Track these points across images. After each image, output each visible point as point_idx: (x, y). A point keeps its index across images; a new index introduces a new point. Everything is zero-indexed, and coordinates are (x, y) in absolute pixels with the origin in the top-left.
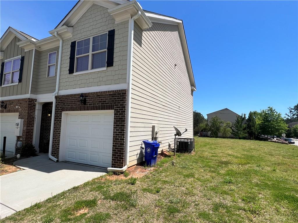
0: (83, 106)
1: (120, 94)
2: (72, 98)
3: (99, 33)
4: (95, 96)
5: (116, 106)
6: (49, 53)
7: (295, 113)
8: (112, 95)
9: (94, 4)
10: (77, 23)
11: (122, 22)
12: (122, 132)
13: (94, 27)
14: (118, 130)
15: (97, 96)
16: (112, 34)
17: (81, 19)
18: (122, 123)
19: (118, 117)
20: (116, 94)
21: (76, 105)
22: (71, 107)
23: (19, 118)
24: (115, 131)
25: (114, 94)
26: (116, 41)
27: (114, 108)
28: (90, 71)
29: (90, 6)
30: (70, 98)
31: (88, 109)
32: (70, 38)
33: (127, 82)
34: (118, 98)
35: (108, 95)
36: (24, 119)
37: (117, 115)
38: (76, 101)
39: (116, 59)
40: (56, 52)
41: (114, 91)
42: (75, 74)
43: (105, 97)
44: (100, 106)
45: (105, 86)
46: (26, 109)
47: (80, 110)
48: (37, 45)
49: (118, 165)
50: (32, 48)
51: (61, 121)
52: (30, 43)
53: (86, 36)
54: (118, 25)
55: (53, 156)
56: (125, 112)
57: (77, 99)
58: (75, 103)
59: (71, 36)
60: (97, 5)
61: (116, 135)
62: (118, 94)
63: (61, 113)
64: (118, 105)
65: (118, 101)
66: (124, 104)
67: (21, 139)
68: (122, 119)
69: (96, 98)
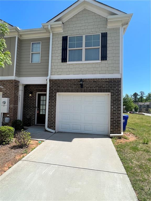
0: (80, 89)
1: (116, 81)
2: (67, 82)
3: (92, 33)
4: (92, 82)
5: (112, 90)
6: (31, 43)
7: (133, 98)
8: (108, 81)
9: (85, 9)
10: (68, 21)
11: (114, 28)
12: (118, 109)
13: (86, 27)
14: (115, 107)
15: (93, 82)
16: (104, 36)
17: (71, 18)
18: (118, 102)
19: (114, 98)
20: (112, 81)
21: (72, 88)
22: (67, 89)
23: (2, 97)
24: (112, 108)
25: (110, 81)
26: (109, 42)
27: (111, 91)
28: (84, 62)
29: (81, 10)
30: (65, 82)
31: (85, 91)
32: (61, 33)
33: (120, 73)
34: (113, 84)
35: (104, 81)
36: (10, 97)
37: (114, 97)
38: (72, 85)
39: (109, 55)
40: (40, 43)
41: (110, 79)
42: (68, 63)
43: (101, 83)
44: (97, 89)
45: (99, 75)
46: (12, 89)
47: (77, 92)
48: (20, 34)
49: (117, 132)
50: (15, 35)
51: (56, 100)
52: (15, 30)
53: (78, 34)
54: (110, 29)
55: (49, 128)
56: (120, 94)
57: (73, 83)
58: (71, 86)
59: (62, 31)
60: (88, 10)
61: (113, 111)
62: (113, 81)
63: (56, 94)
64: (114, 89)
65: (114, 86)
66: (120, 88)
67: (7, 115)
68: (118, 99)
69: (93, 83)
